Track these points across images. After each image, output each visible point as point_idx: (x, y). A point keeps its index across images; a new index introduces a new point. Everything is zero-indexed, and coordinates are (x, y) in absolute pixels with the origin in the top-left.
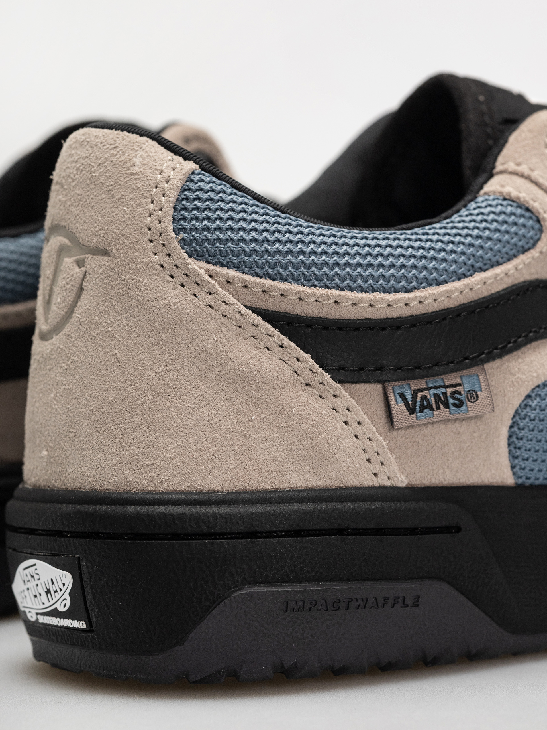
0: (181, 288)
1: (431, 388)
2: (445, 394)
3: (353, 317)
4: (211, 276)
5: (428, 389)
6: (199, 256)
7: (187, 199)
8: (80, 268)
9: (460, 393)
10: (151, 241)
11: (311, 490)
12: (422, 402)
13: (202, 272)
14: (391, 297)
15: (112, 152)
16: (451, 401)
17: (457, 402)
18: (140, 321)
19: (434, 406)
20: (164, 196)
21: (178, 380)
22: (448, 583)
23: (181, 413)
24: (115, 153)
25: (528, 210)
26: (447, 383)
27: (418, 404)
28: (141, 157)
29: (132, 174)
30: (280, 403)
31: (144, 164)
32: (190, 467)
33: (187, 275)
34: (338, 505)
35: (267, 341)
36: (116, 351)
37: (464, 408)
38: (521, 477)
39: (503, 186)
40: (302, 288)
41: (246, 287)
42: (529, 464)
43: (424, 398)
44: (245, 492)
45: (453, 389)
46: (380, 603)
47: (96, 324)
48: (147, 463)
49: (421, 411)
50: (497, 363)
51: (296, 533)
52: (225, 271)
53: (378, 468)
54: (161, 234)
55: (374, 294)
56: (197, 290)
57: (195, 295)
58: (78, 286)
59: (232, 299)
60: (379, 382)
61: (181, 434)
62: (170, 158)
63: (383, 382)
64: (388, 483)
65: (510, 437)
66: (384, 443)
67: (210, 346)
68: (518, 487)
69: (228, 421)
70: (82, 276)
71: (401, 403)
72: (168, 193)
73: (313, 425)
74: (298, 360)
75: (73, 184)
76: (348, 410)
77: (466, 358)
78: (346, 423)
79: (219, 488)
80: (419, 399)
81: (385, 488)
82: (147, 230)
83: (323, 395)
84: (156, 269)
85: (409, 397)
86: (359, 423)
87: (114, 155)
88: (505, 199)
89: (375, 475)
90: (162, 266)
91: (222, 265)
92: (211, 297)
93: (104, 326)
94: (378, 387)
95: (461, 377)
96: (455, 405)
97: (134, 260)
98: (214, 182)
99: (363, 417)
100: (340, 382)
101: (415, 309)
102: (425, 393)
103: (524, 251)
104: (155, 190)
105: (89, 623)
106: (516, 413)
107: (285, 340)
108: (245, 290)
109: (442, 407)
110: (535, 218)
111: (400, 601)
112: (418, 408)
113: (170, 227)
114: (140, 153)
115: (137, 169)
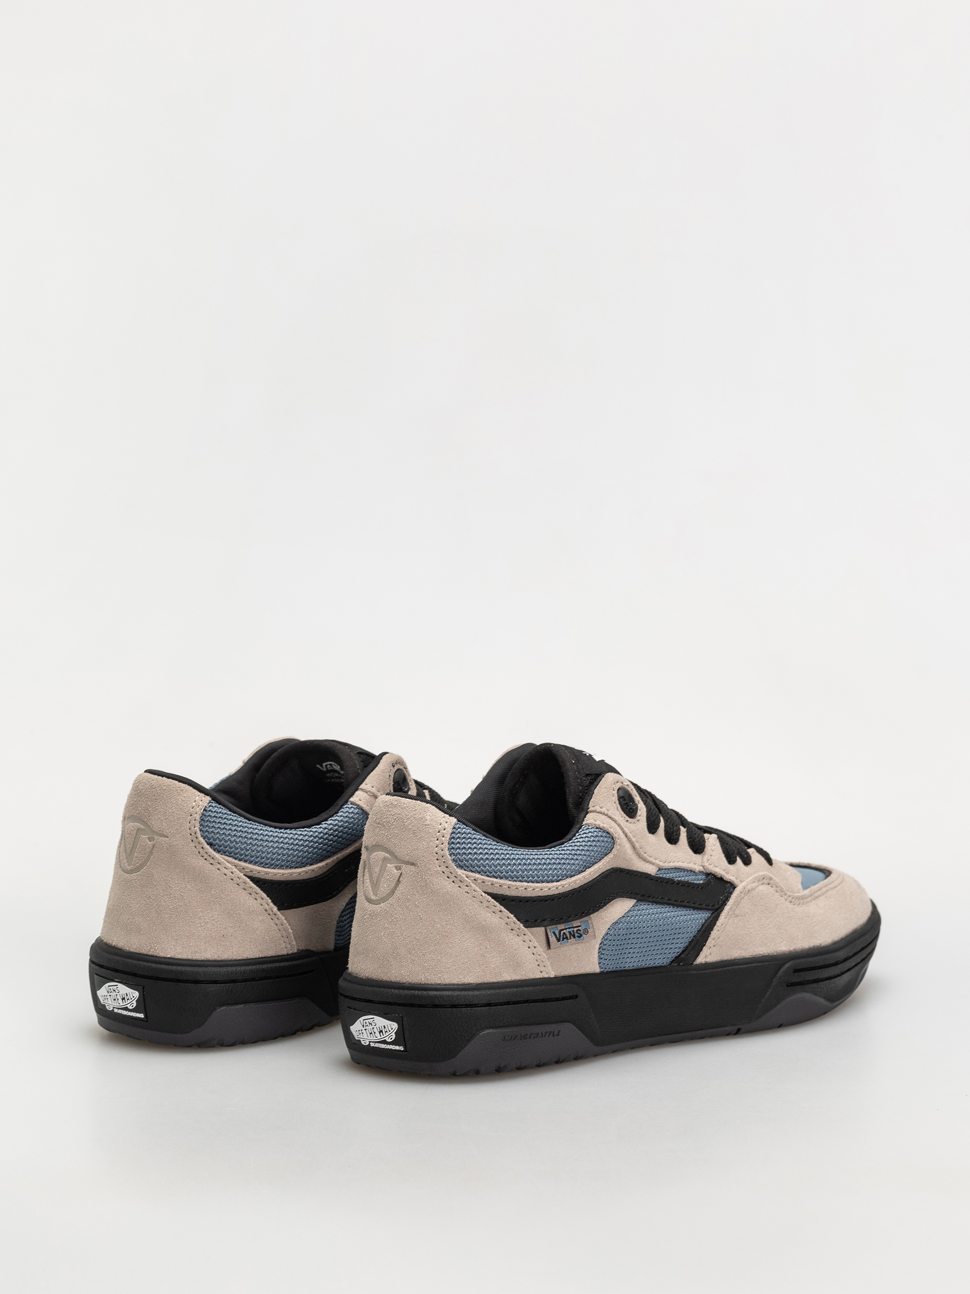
0: (453, 883)
1: (567, 928)
2: (573, 931)
3: (533, 896)
4: (467, 877)
5: (566, 929)
6: (461, 867)
7: (454, 838)
8: (397, 870)
9: (580, 930)
10: (438, 860)
11: (514, 981)
12: (563, 936)
13: (464, 876)
14: (550, 885)
15: (414, 812)
16: (576, 935)
17: (579, 935)
18: (432, 899)
19: (569, 938)
20: (443, 837)
21: (452, 929)
22: (572, 1023)
23: (453, 945)
24: (416, 813)
25: (608, 833)
26: (574, 926)
27: (561, 937)
28: (429, 815)
29: (426, 825)
30: (500, 939)
31: (432, 820)
32: (458, 972)
33: (456, 877)
34: (526, 989)
35: (493, 909)
36: (420, 914)
37: (582, 938)
38: (602, 968)
39: (595, 820)
40: (510, 883)
41: (483, 882)
42: (606, 962)
43: (564, 933)
44: (484, 984)
45: (577, 929)
46: (544, 1035)
47: (408, 900)
48: (437, 969)
49: (563, 940)
50: (596, 914)
51: (508, 1003)
52: (473, 874)
53: (542, 969)
54: (443, 857)
55: (543, 884)
56: (461, 884)
57: (460, 887)
58: (396, 880)
59: (477, 889)
60: (544, 927)
61: (454, 956)
62: (443, 816)
63: (545, 926)
64: (546, 976)
65: (599, 949)
66: (546, 957)
67: (467, 912)
68: (602, 973)
69: (476, 949)
70: (399, 875)
71: (554, 937)
72: (445, 836)
73: (515, 950)
74: (508, 918)
75: (392, 827)
76: (530, 941)
77: (583, 913)
78: (529, 947)
79: (472, 982)
80: (562, 934)
81: (545, 978)
82: (435, 854)
83: (519, 934)
84: (441, 874)
85: (557, 934)
86: (535, 947)
87: (415, 814)
88: (597, 828)
89: (541, 972)
90: (443, 872)
91: (472, 872)
92: (468, 888)
93: (413, 901)
94: (543, 929)
95: (580, 922)
96: (578, 936)
97: (429, 869)
98: (475, 834)
99: (536, 944)
100: (526, 927)
101: (561, 890)
102: (564, 931)
103: (606, 854)
104: (438, 834)
105: (405, 1047)
106: (603, 937)
107: (503, 909)
108: (483, 883)
109: (572, 938)
110: (611, 837)
111: (552, 1033)
112: (561, 939)
113: (447, 853)
114: (428, 813)
115: (428, 822)
